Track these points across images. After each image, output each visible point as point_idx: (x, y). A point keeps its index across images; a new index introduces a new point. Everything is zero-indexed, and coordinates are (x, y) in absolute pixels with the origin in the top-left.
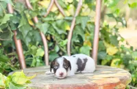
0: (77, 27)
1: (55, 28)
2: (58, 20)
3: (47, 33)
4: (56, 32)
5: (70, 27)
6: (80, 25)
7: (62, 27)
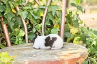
0: (49, 14)
1: (33, 15)
2: (35, 8)
3: (26, 19)
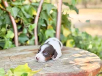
4: (24, 16)
5: (37, 12)
6: (45, 11)
7: (30, 12)
